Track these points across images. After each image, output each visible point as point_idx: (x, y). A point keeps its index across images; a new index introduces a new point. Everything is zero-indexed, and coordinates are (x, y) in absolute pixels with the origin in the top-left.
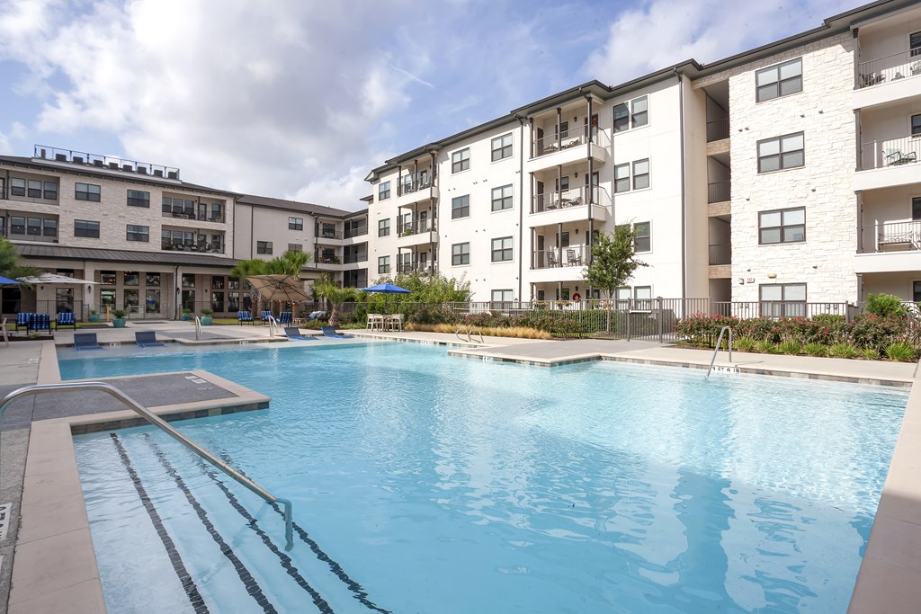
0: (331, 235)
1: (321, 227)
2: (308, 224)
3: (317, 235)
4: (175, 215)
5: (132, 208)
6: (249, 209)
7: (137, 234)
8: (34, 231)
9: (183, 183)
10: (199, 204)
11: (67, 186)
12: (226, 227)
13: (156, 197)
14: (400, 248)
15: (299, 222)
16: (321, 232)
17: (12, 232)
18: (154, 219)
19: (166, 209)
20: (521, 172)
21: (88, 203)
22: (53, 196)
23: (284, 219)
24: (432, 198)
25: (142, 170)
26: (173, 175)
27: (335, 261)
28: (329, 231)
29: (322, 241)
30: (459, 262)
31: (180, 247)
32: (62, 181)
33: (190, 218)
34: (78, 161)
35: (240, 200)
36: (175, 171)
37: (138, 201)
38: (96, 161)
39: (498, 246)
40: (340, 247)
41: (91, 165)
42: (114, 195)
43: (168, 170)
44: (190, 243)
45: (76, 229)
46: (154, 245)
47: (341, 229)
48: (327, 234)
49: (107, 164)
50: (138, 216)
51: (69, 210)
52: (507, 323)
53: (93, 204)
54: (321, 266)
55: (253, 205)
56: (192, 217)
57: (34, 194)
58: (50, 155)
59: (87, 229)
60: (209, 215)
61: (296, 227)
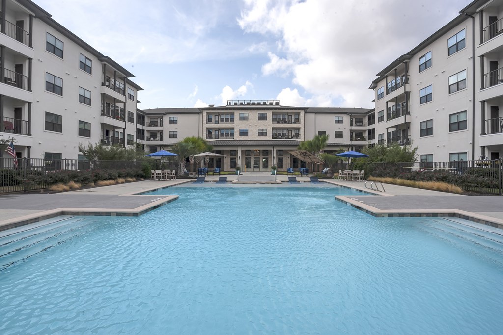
0: (360, 124)
1: (354, 120)
2: (346, 119)
3: (351, 125)
4: (278, 122)
5: (260, 121)
6: (313, 115)
7: (262, 133)
8: (227, 135)
9: (281, 106)
10: (288, 116)
11: (237, 115)
12: (300, 125)
13: (269, 115)
14: (387, 128)
15: (340, 119)
16: (354, 123)
17: (221, 136)
18: (269, 125)
19: (274, 120)
20: (474, 58)
21: (244, 121)
22: (232, 120)
23: (332, 118)
24: (406, 92)
25: (264, 104)
26: (277, 104)
27: (363, 139)
28: (359, 122)
29: (354, 128)
30: (426, 134)
31: (280, 137)
32: (235, 113)
33: (284, 123)
34: (241, 104)
35: (308, 111)
36: (278, 101)
37: (262, 118)
38: (247, 103)
39: (455, 120)
40: (366, 131)
41: (246, 105)
42: (253, 116)
43: (275, 102)
44: (285, 135)
45: (240, 133)
46: (269, 137)
47: (366, 120)
48: (358, 124)
49: (251, 103)
50: (263, 124)
51: (238, 125)
52: (430, 179)
53: (246, 121)
54: (354, 143)
55: (316, 113)
56: (285, 122)
57: (227, 120)
58: (232, 104)
59: (244, 133)
60: (293, 120)
61: (340, 122)
